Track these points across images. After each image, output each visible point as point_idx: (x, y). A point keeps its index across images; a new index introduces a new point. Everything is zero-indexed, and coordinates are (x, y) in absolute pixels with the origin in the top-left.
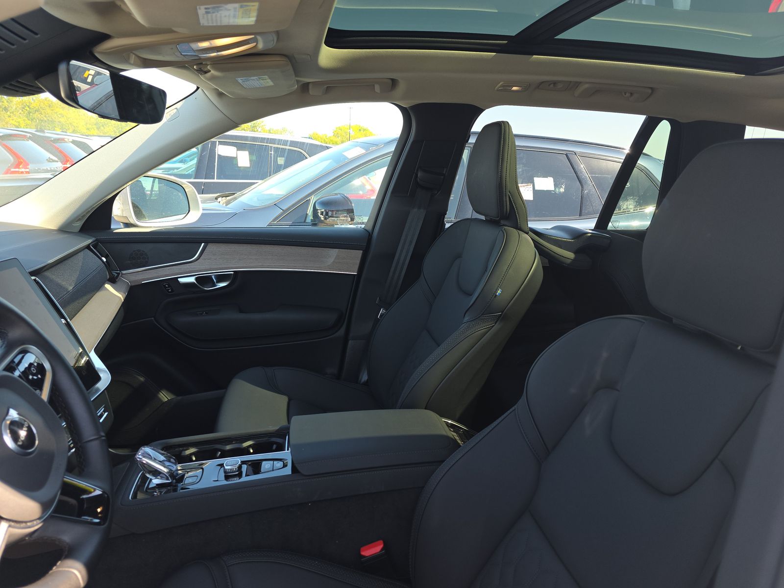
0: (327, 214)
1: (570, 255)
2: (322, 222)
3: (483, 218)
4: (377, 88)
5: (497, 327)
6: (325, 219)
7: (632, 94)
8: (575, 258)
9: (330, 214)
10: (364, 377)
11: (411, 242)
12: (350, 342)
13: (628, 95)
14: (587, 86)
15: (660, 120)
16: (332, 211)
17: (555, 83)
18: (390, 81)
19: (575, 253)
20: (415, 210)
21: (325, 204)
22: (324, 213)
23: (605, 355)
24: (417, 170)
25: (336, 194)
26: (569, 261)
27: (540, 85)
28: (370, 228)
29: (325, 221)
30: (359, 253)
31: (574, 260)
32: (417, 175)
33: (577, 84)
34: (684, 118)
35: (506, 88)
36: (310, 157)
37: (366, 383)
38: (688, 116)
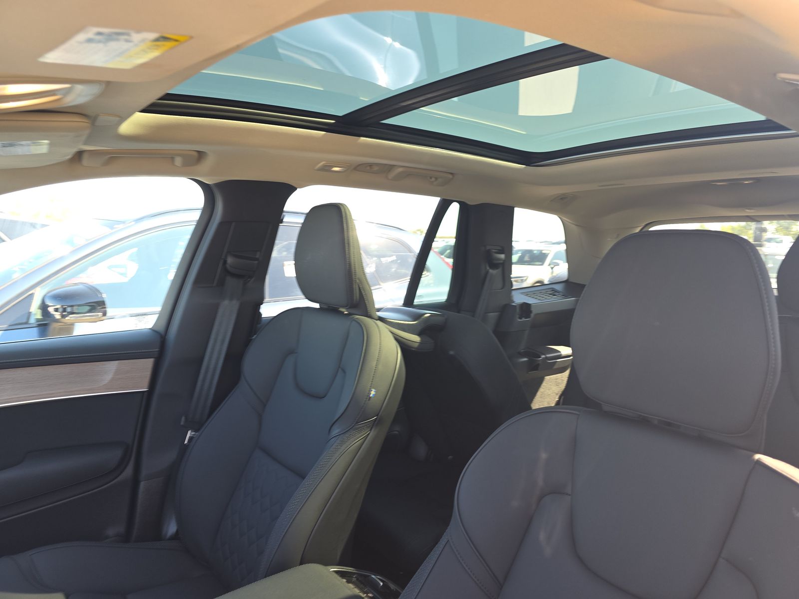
0: (64, 310)
1: (416, 338)
2: (57, 321)
3: (317, 306)
4: (178, 161)
5: (373, 433)
6: (63, 316)
7: (436, 179)
8: (422, 340)
9: (69, 309)
10: (172, 528)
11: (223, 341)
12: (142, 485)
13: (433, 179)
14: (400, 170)
15: (452, 202)
16: (72, 306)
17: (371, 165)
18: (195, 154)
19: (419, 335)
20: (226, 302)
21: (58, 297)
22: (61, 310)
23: (544, 456)
24: (226, 257)
25: (76, 284)
26: (416, 345)
27: (359, 168)
28: (161, 328)
29: (63, 320)
30: (149, 363)
31: (421, 343)
32: (225, 262)
33: (391, 167)
34: (472, 201)
35: (327, 169)
36: (11, 239)
37: (176, 537)
38: (474, 199)
